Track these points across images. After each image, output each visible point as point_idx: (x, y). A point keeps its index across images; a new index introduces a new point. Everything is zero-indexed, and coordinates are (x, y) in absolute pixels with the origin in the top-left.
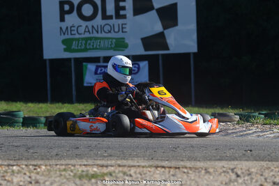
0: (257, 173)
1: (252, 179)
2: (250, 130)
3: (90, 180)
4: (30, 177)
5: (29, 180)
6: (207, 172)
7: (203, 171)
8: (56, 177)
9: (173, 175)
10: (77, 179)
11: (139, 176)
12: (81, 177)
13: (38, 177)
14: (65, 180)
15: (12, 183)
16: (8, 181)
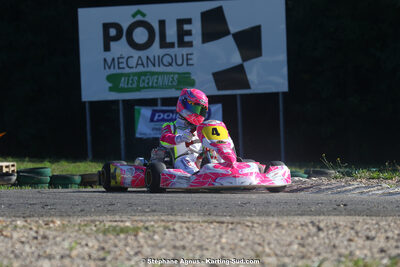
0: (346, 226)
1: (338, 232)
2: (350, 185)
3: (118, 234)
4: (37, 232)
5: (35, 235)
6: (278, 225)
7: (273, 225)
8: (72, 232)
9: (232, 229)
10: (101, 235)
11: (186, 230)
12: (105, 232)
13: (48, 232)
14: (83, 236)
15: (11, 238)
16: (6, 236)
